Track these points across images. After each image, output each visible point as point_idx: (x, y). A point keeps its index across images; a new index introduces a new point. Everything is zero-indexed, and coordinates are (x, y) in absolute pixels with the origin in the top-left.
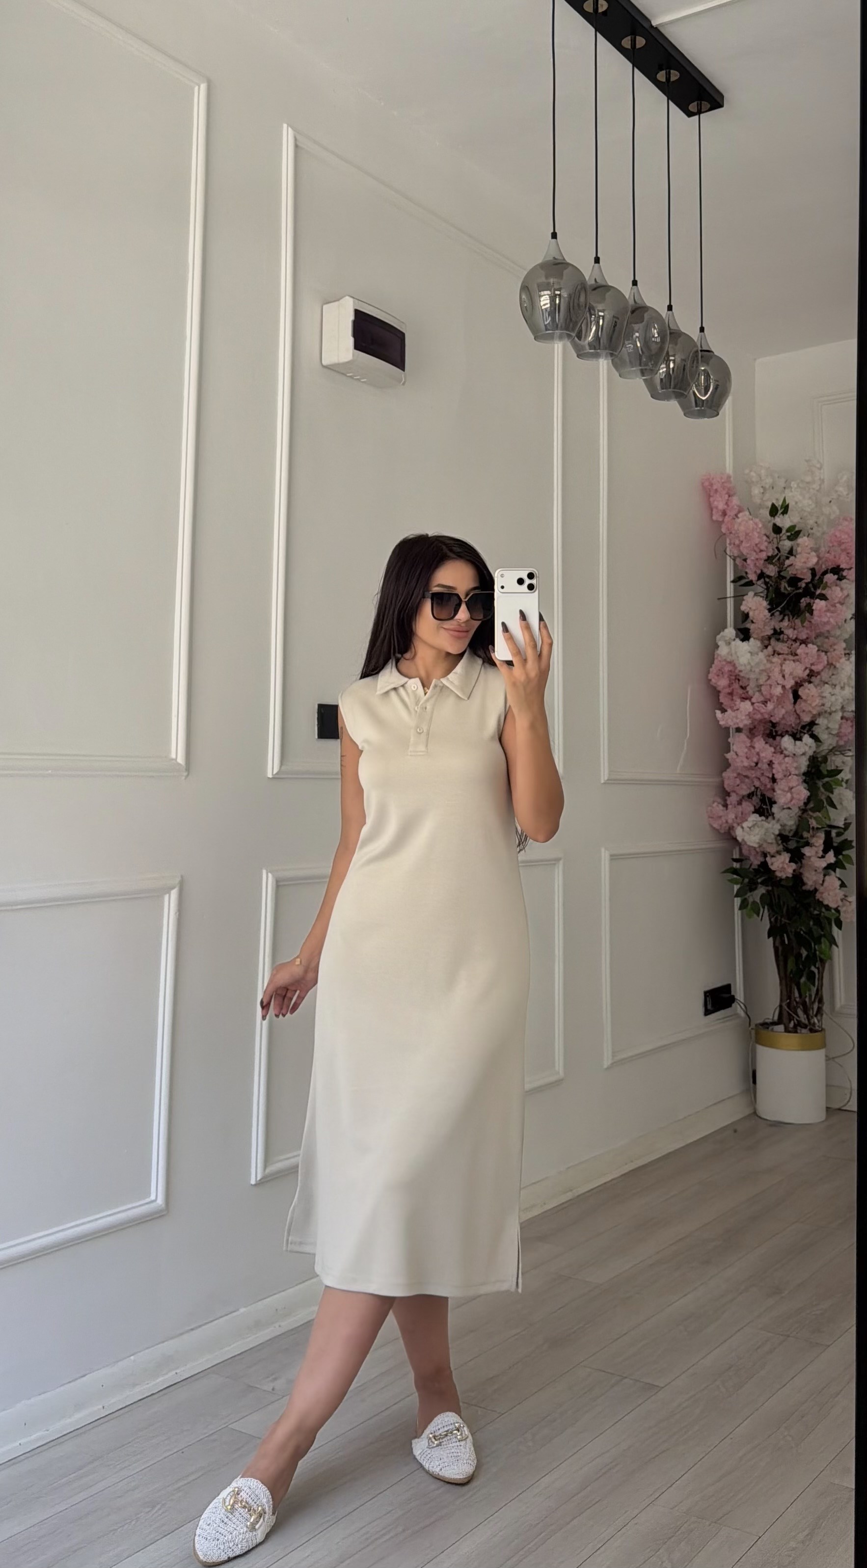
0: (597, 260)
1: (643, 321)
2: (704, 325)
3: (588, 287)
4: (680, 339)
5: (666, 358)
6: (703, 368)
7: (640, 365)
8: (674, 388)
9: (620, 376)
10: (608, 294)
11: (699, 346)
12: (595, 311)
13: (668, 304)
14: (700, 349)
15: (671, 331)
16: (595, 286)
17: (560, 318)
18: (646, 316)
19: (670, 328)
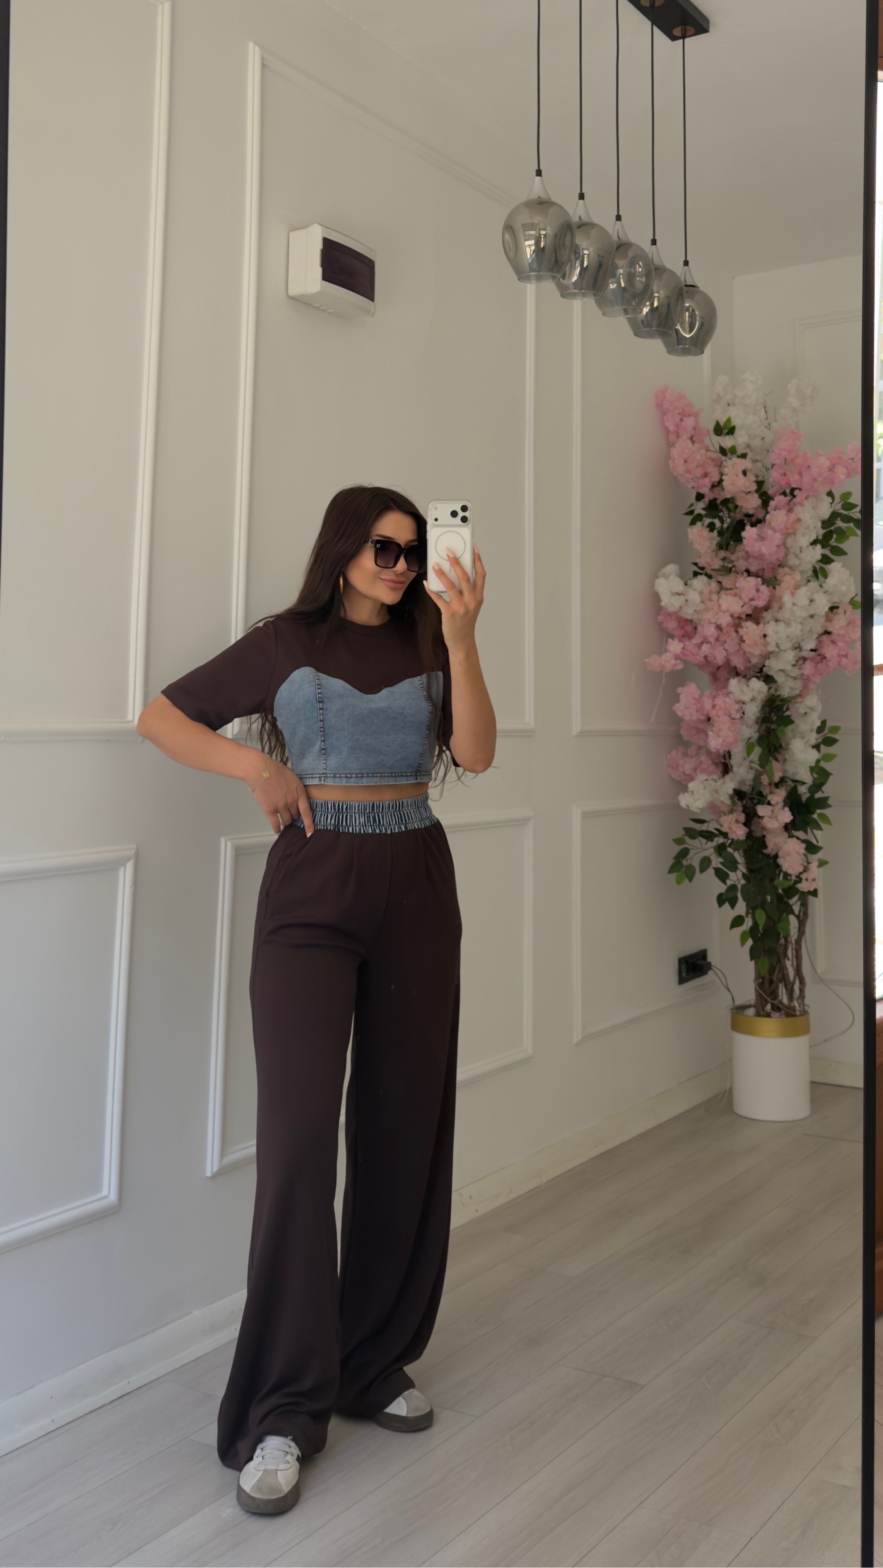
0: (582, 196)
1: (627, 258)
2: (688, 259)
3: (574, 225)
4: (664, 275)
5: (651, 296)
6: (688, 304)
7: (624, 304)
8: (659, 327)
10: (593, 232)
11: (685, 281)
12: (579, 249)
13: (652, 238)
14: (684, 284)
15: (657, 268)
16: (580, 224)
18: (631, 254)
19: (654, 264)
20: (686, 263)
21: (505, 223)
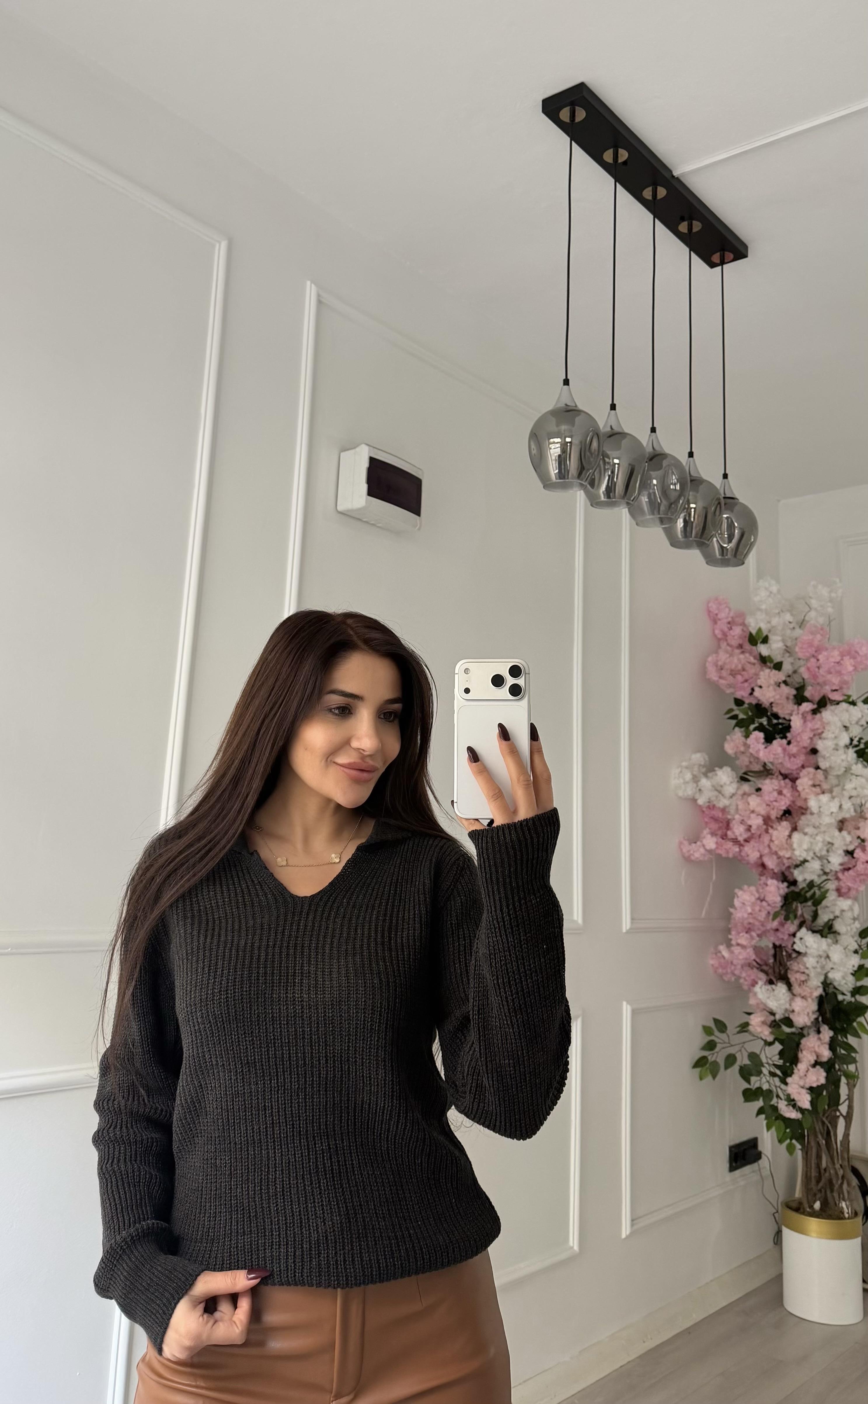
0: (613, 407)
1: (660, 468)
2: (727, 472)
3: (601, 436)
4: (701, 487)
5: (686, 506)
6: (725, 516)
7: (659, 514)
8: (695, 537)
9: (637, 524)
10: (625, 443)
11: (722, 492)
12: (610, 459)
13: (689, 450)
14: (723, 496)
15: (692, 478)
16: (611, 434)
17: (573, 465)
18: (665, 463)
19: (690, 476)
20: (725, 476)
21: (532, 431)
